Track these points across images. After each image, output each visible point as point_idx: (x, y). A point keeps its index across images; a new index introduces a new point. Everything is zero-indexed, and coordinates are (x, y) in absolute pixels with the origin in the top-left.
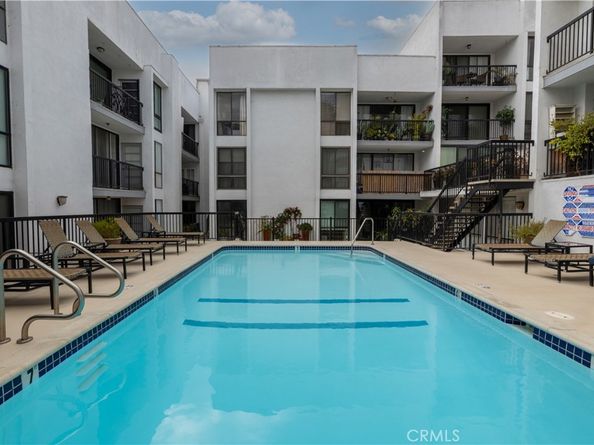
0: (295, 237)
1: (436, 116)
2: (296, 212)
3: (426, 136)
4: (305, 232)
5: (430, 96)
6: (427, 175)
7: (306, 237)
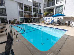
0: (16, 23)
1: (32, 9)
2: (16, 20)
3: (31, 11)
4: (18, 22)
5: (32, 7)
6: (32, 16)
7: (18, 23)
